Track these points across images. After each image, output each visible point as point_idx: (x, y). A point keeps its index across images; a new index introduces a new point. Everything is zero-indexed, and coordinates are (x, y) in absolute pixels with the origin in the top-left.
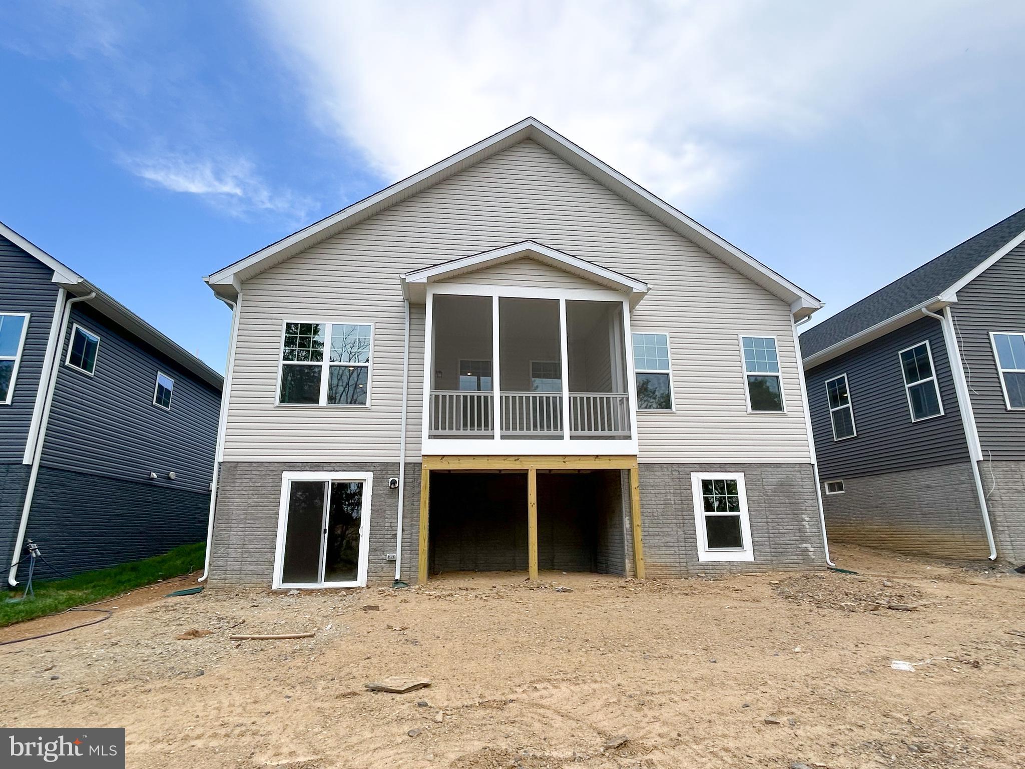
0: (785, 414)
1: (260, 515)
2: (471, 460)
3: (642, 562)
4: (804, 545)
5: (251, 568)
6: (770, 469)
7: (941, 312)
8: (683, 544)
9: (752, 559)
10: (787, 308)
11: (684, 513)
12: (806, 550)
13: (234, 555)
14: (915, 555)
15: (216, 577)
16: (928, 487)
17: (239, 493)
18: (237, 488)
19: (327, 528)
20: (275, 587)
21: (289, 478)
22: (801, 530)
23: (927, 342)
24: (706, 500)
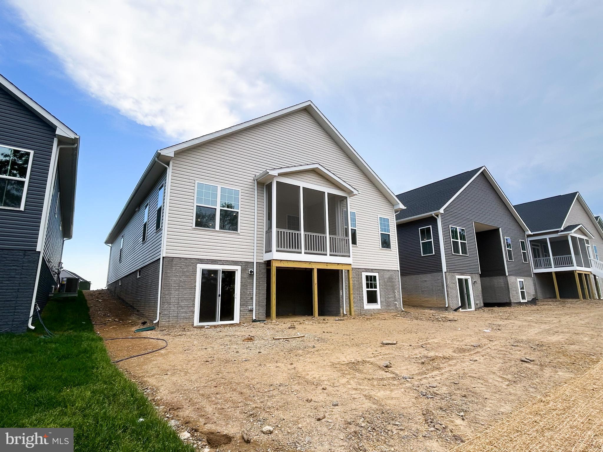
0: (391, 250)
1: (187, 287)
2: (292, 263)
3: (353, 309)
4: (396, 302)
5: (183, 315)
6: (386, 272)
7: (437, 216)
8: (359, 302)
9: (380, 308)
10: (392, 207)
11: (360, 289)
12: (396, 304)
13: (173, 308)
14: (417, 307)
15: (164, 320)
16: (426, 281)
17: (175, 274)
18: (174, 272)
19: (220, 294)
20: (195, 325)
21: (200, 267)
22: (395, 296)
23: (431, 226)
24: (367, 284)
